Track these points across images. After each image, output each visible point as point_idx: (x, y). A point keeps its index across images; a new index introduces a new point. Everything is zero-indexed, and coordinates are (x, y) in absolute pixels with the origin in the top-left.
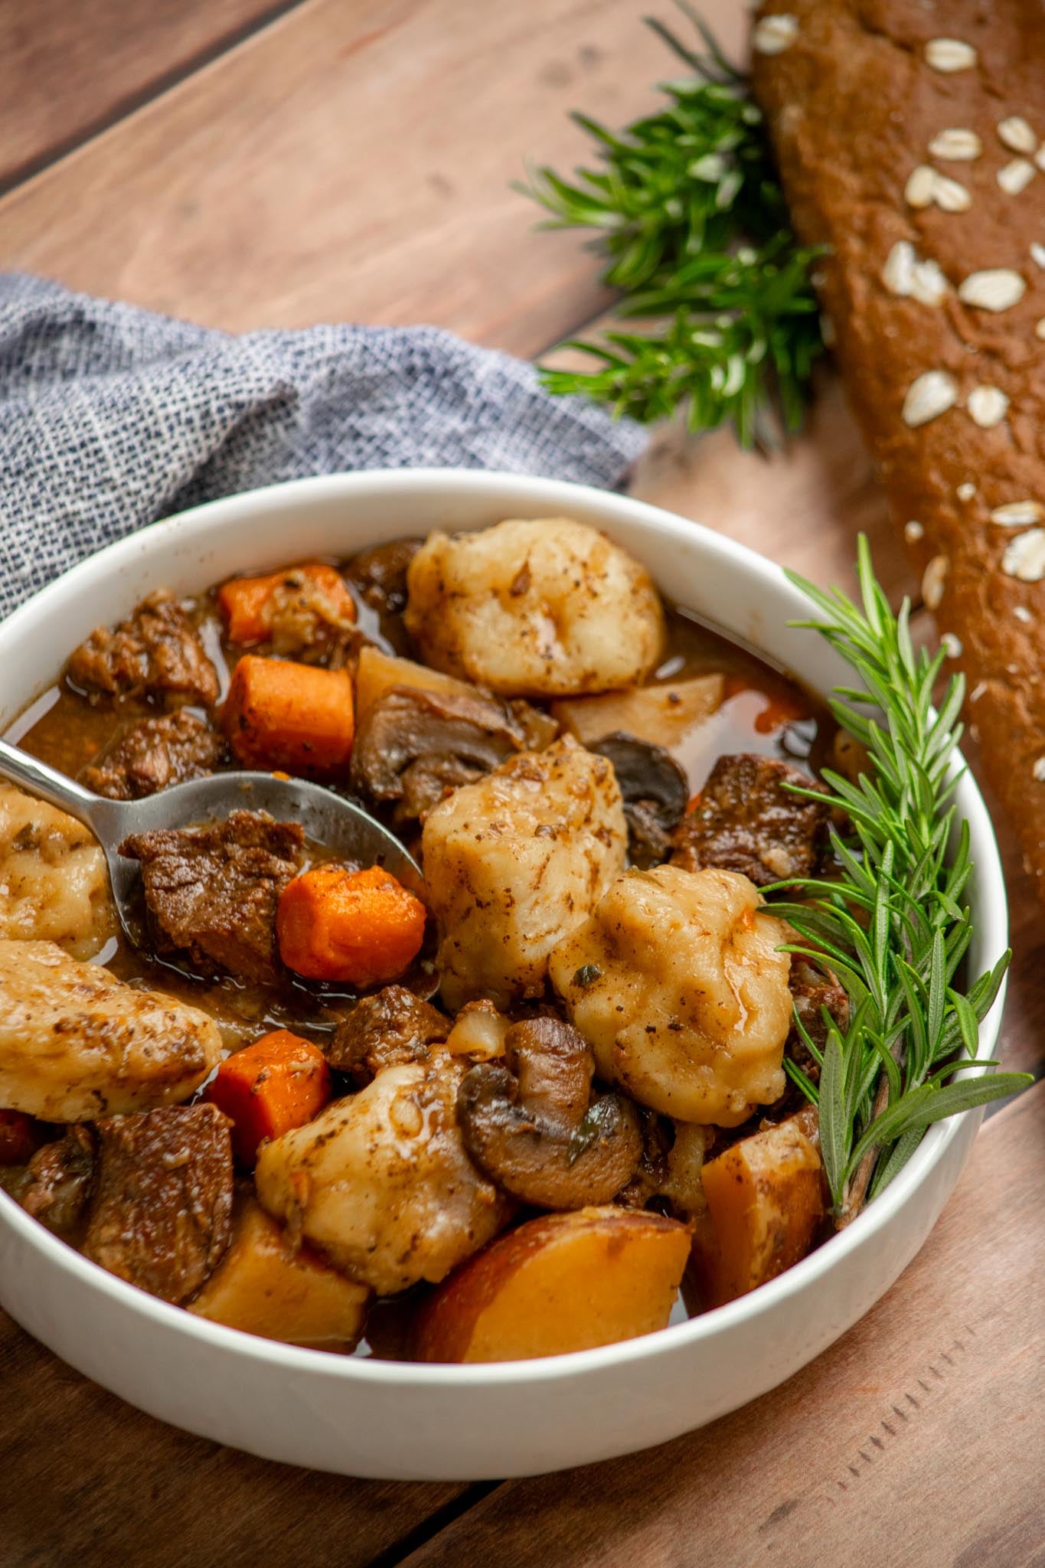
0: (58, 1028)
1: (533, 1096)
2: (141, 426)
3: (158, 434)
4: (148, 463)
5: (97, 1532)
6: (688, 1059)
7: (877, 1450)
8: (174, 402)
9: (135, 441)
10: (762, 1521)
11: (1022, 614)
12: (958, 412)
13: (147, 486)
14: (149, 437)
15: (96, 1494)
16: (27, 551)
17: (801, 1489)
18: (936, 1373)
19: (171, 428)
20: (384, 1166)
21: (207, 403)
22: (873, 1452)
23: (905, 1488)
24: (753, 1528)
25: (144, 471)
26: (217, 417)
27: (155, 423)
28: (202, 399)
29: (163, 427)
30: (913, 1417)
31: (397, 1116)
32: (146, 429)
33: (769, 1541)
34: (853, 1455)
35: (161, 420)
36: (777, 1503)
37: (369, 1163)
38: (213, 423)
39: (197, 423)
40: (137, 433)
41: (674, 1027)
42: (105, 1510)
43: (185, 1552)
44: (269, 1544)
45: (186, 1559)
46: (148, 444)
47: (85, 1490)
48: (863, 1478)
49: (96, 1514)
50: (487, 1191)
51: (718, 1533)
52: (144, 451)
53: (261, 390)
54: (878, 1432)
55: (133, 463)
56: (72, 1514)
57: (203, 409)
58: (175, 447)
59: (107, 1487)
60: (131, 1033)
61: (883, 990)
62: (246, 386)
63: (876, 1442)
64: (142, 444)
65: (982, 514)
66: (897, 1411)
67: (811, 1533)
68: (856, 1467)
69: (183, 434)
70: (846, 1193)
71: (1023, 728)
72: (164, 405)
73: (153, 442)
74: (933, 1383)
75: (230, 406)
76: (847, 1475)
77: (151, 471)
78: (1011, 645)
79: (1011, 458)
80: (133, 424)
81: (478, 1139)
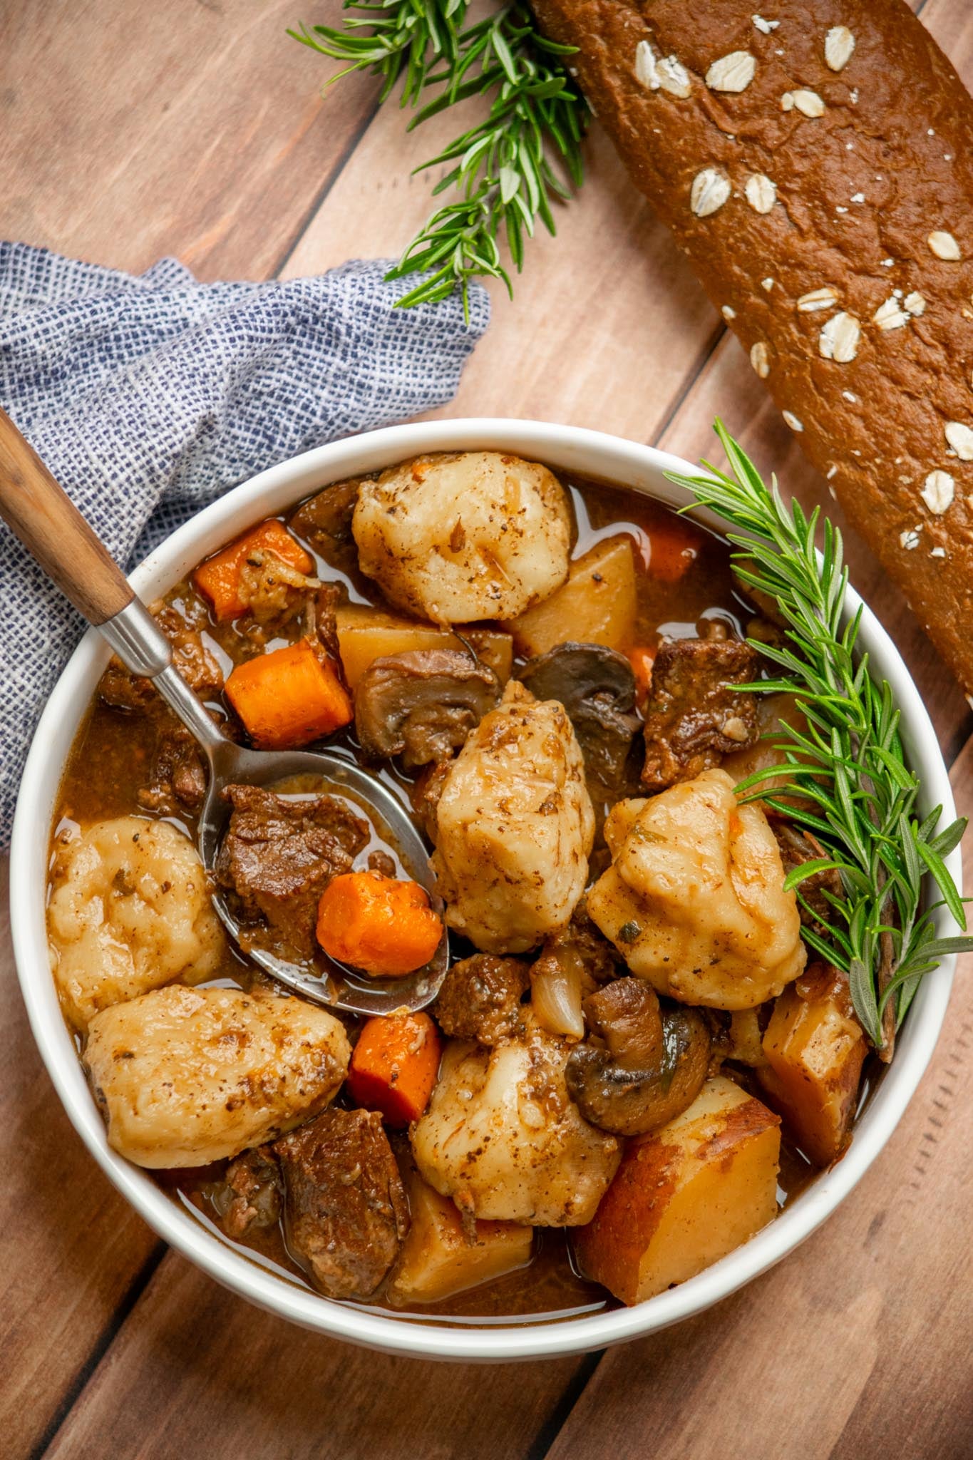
0: (229, 1107)
1: (623, 1055)
2: (101, 497)
3: (118, 501)
4: (116, 525)
5: (360, 1409)
6: (732, 978)
7: (932, 1145)
8: (122, 470)
9: (100, 511)
10: (863, 1239)
11: (848, 395)
12: (738, 202)
13: (121, 542)
14: (111, 505)
15: (348, 1375)
16: (43, 630)
17: (884, 1199)
18: (957, 1059)
19: (126, 493)
20: (528, 1163)
21: (148, 462)
22: (930, 1147)
23: (963, 1173)
24: (858, 1246)
25: (115, 532)
26: (161, 472)
27: (113, 492)
28: (144, 460)
29: (120, 494)
30: (951, 1106)
31: (526, 1121)
32: (106, 500)
33: (874, 1254)
34: (915, 1157)
35: (117, 488)
36: (870, 1218)
37: (515, 1165)
38: (159, 477)
39: (146, 480)
40: (100, 504)
41: (715, 962)
42: (359, 1388)
43: (433, 1406)
44: (494, 1379)
45: (436, 1413)
46: (111, 510)
47: (338, 1374)
48: (929, 1175)
49: (354, 1393)
50: (610, 1144)
51: (832, 1259)
52: (111, 516)
53: (188, 434)
54: (929, 1128)
55: (104, 529)
56: (335, 1400)
57: (148, 467)
58: (134, 505)
59: (354, 1367)
60: (283, 1079)
61: (861, 847)
62: (175, 438)
63: (930, 1138)
64: (106, 511)
65: (788, 304)
66: (936, 1103)
67: (903, 1237)
68: (921, 1165)
69: (136, 493)
70: (882, 1032)
71: (880, 504)
72: (114, 476)
73: (116, 507)
74: (957, 1069)
75: (168, 458)
76: (915, 1175)
77: (121, 530)
78: (849, 429)
79: (797, 244)
80: (94, 496)
81: (594, 1113)
